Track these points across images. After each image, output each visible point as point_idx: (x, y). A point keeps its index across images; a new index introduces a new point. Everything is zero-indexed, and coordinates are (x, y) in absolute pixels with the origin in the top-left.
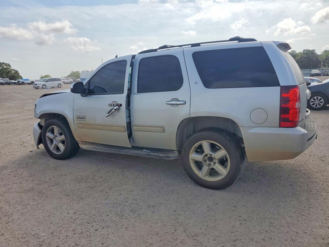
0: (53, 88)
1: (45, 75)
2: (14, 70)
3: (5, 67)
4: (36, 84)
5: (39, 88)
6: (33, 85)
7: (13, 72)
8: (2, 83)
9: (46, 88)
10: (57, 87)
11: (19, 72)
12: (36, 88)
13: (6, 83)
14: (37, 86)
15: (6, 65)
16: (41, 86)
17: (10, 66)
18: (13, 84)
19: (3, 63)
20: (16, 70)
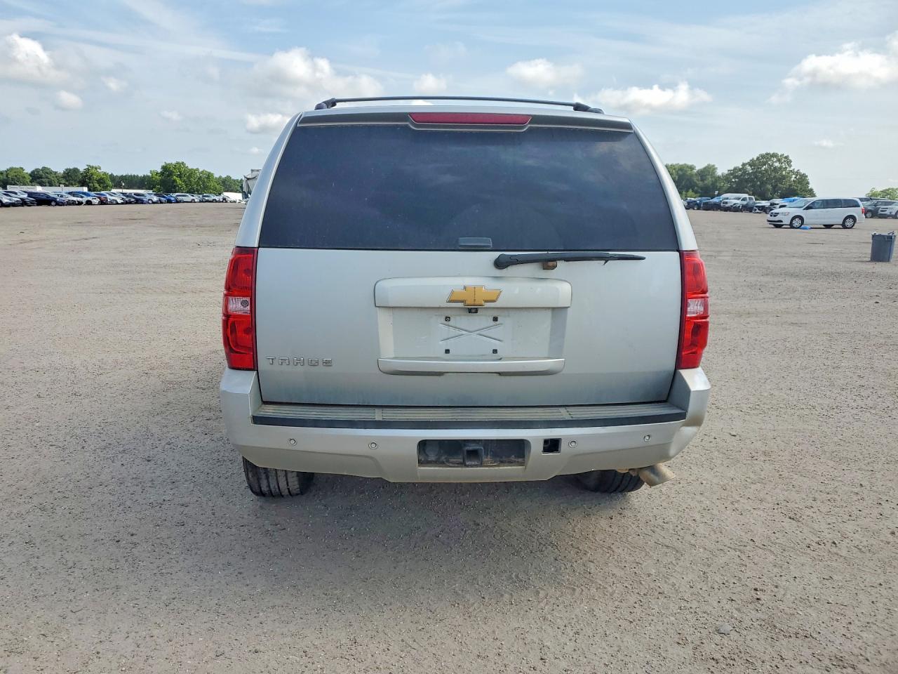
0: (828, 226)
1: (882, 190)
2: (797, 173)
3: (777, 164)
4: (776, 215)
5: (783, 225)
6: (769, 216)
7: (792, 179)
8: (736, 207)
9: (803, 226)
10: (841, 227)
11: (810, 179)
12: (774, 225)
13: (743, 206)
14: (776, 219)
15: (779, 160)
16: (786, 221)
17: (789, 162)
18: (757, 211)
19: (774, 155)
20: (802, 172)
